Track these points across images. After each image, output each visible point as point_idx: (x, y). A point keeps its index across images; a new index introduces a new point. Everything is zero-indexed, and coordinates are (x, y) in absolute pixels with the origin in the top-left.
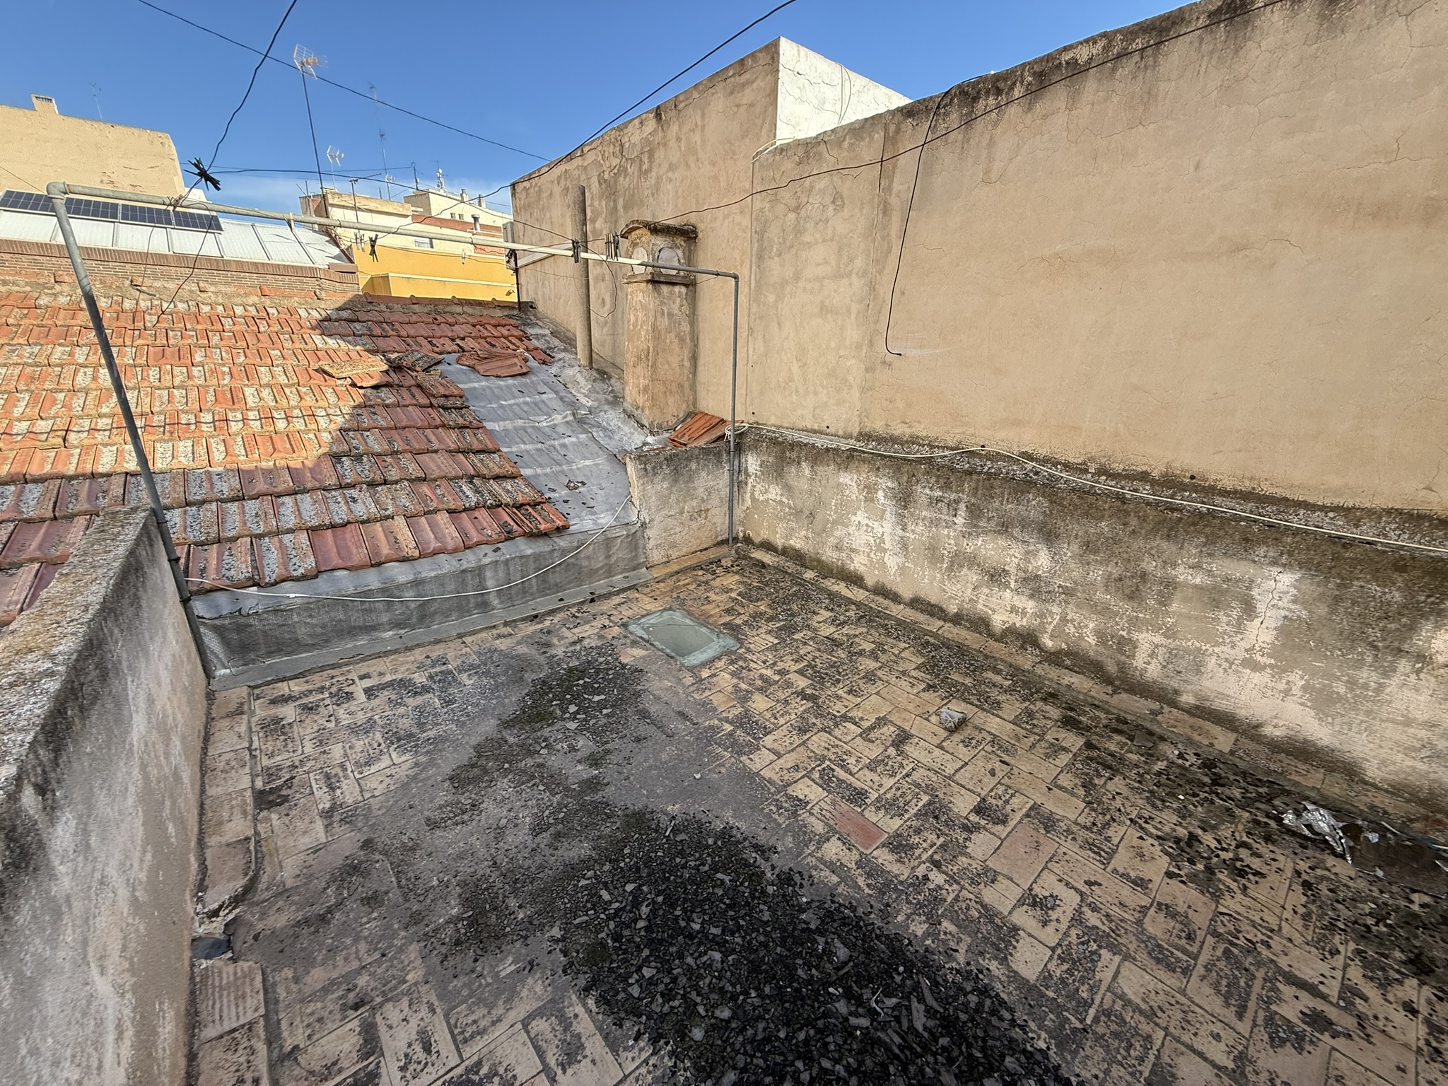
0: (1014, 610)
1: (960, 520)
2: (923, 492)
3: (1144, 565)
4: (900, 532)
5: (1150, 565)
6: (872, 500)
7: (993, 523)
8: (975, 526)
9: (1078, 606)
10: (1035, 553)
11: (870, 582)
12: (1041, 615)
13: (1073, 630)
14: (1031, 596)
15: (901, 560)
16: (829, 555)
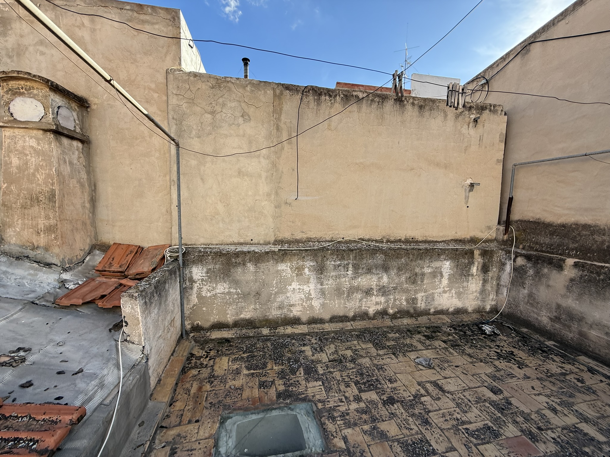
0: (377, 303)
1: (350, 272)
2: (330, 263)
3: (416, 270)
4: (319, 286)
5: (417, 270)
6: (301, 274)
7: (364, 270)
8: (357, 273)
9: (399, 292)
10: (382, 278)
11: (304, 319)
12: (387, 301)
13: (398, 302)
14: (383, 295)
15: (321, 301)
16: (274, 313)
